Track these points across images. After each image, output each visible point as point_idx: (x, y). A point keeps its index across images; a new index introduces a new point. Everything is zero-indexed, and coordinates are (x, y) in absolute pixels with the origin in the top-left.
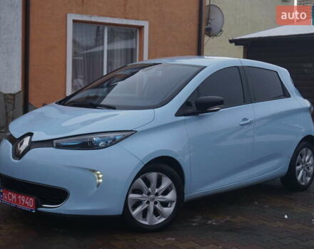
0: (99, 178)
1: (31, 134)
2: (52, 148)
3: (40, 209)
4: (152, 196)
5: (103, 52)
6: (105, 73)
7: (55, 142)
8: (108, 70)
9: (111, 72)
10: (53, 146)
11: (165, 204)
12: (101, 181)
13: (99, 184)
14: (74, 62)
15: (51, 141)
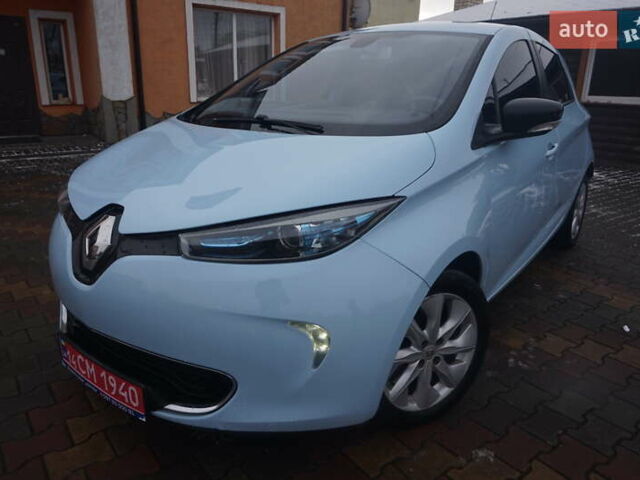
0: (320, 342)
1: (116, 210)
2: (179, 258)
3: (160, 414)
4: (428, 348)
5: (232, 50)
6: (236, 78)
7: (184, 239)
8: (239, 76)
9: (245, 77)
10: (179, 253)
11: (450, 359)
12: (324, 348)
13: (319, 358)
14: (198, 65)
15: (173, 235)
